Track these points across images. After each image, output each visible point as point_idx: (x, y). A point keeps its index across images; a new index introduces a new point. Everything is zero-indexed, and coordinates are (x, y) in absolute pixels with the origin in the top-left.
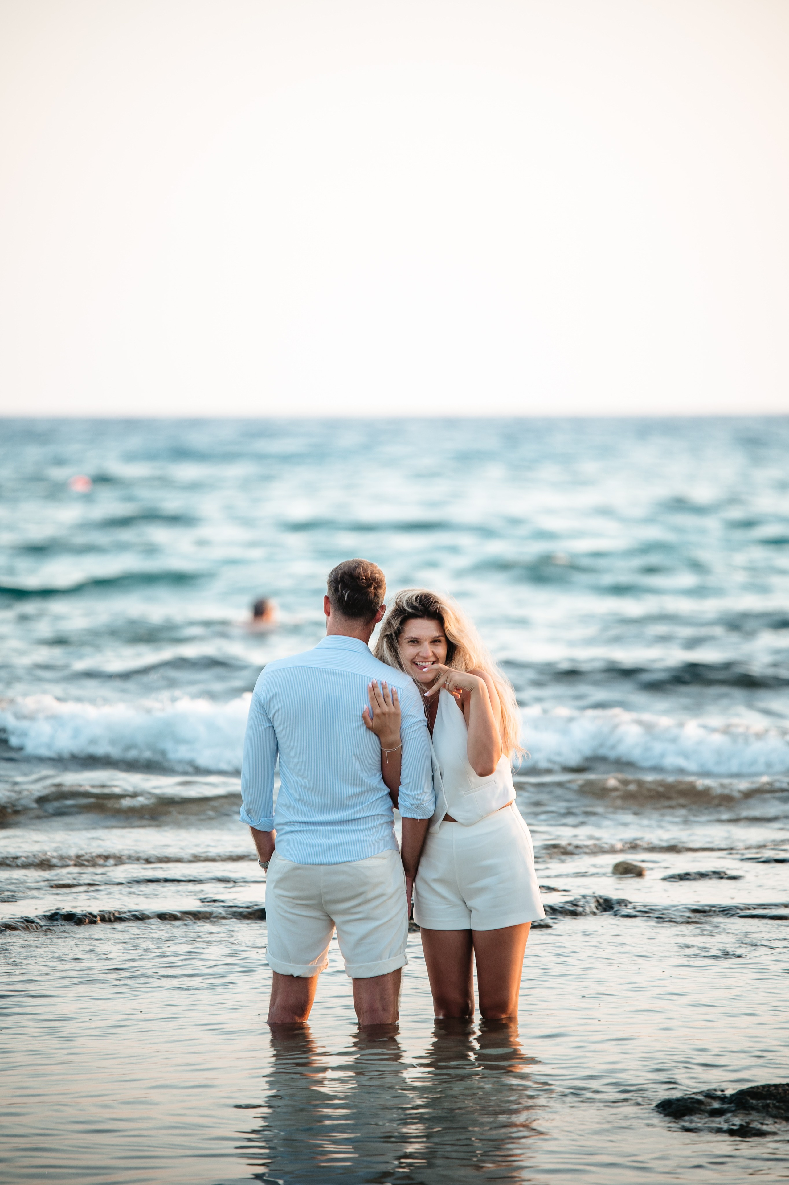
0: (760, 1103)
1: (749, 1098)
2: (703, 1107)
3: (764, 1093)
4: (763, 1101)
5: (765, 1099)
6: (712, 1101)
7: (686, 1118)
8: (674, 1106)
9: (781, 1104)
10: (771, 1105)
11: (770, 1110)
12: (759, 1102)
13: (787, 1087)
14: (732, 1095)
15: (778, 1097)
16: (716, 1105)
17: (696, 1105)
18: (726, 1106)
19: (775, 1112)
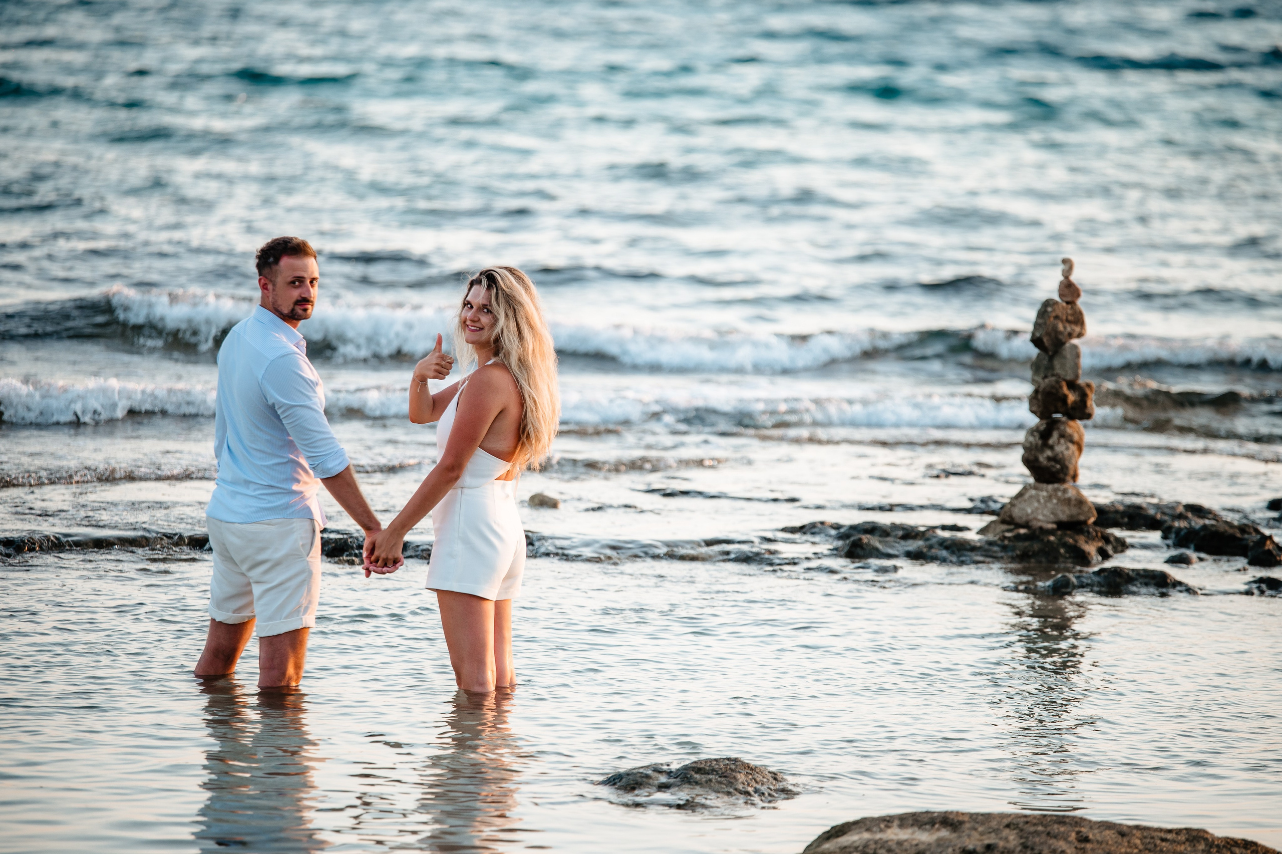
0: (704, 778)
1: (693, 773)
2: (651, 781)
3: (707, 768)
4: (706, 776)
5: (708, 774)
6: (660, 775)
7: (636, 792)
8: (624, 780)
9: (723, 779)
10: (713, 780)
11: (712, 784)
12: (703, 776)
13: (727, 762)
14: (678, 770)
15: (720, 772)
16: (663, 779)
17: (644, 779)
18: (672, 780)
19: (717, 786)
